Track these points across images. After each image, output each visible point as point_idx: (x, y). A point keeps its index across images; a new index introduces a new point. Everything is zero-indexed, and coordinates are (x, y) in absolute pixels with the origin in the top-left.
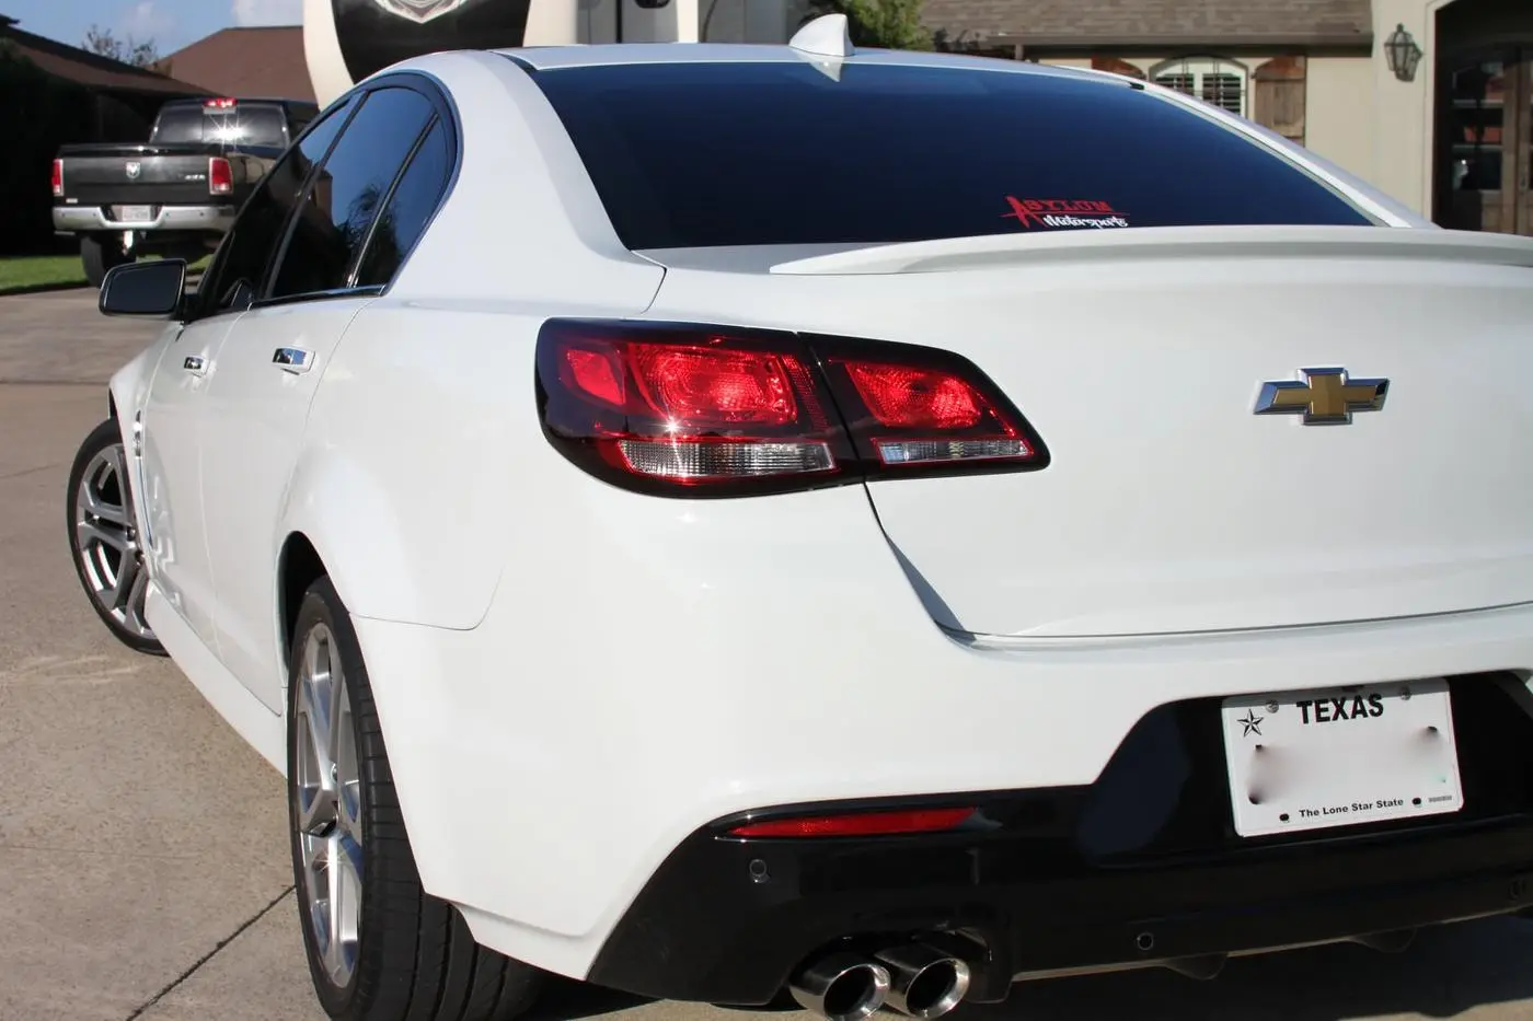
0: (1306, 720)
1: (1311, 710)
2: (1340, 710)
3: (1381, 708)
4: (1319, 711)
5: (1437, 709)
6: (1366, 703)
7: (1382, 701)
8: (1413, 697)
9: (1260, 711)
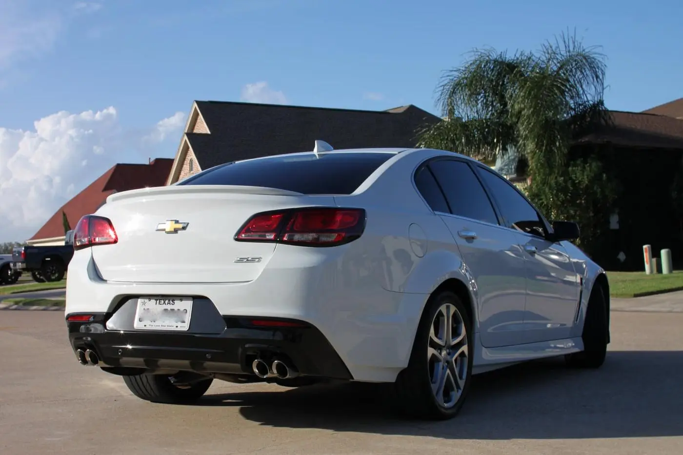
0: (156, 304)
1: (158, 301)
2: (164, 302)
3: (174, 303)
4: (160, 302)
5: (188, 305)
6: (171, 301)
7: (175, 301)
8: (183, 301)
9: (147, 300)
